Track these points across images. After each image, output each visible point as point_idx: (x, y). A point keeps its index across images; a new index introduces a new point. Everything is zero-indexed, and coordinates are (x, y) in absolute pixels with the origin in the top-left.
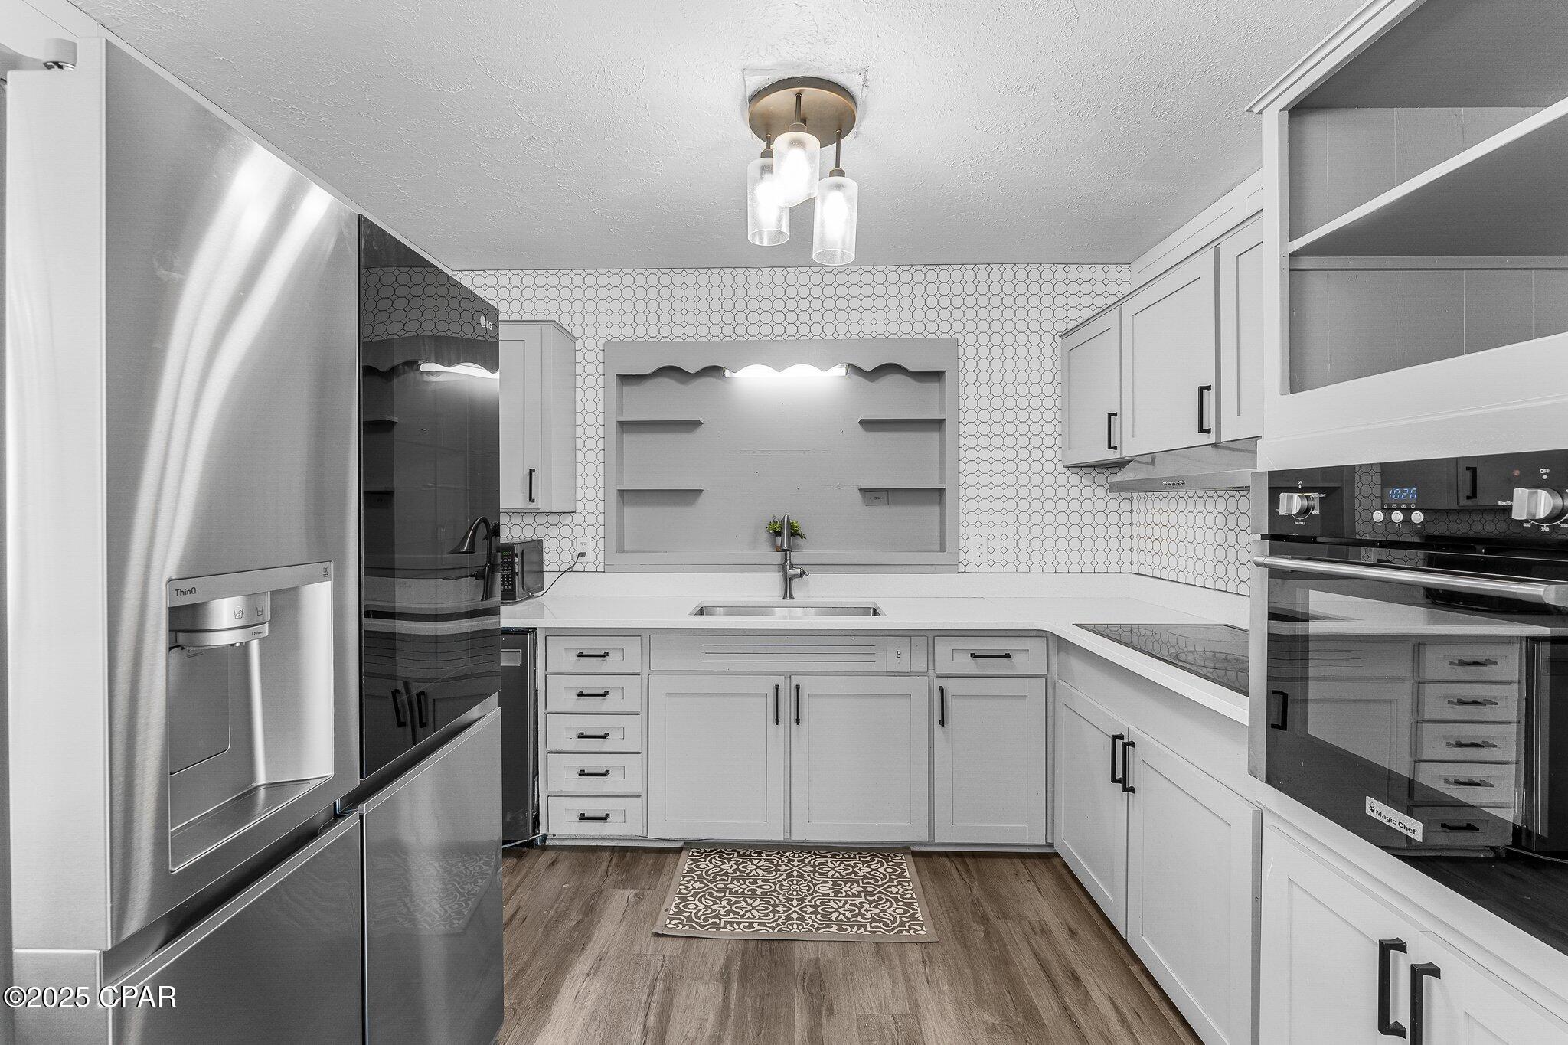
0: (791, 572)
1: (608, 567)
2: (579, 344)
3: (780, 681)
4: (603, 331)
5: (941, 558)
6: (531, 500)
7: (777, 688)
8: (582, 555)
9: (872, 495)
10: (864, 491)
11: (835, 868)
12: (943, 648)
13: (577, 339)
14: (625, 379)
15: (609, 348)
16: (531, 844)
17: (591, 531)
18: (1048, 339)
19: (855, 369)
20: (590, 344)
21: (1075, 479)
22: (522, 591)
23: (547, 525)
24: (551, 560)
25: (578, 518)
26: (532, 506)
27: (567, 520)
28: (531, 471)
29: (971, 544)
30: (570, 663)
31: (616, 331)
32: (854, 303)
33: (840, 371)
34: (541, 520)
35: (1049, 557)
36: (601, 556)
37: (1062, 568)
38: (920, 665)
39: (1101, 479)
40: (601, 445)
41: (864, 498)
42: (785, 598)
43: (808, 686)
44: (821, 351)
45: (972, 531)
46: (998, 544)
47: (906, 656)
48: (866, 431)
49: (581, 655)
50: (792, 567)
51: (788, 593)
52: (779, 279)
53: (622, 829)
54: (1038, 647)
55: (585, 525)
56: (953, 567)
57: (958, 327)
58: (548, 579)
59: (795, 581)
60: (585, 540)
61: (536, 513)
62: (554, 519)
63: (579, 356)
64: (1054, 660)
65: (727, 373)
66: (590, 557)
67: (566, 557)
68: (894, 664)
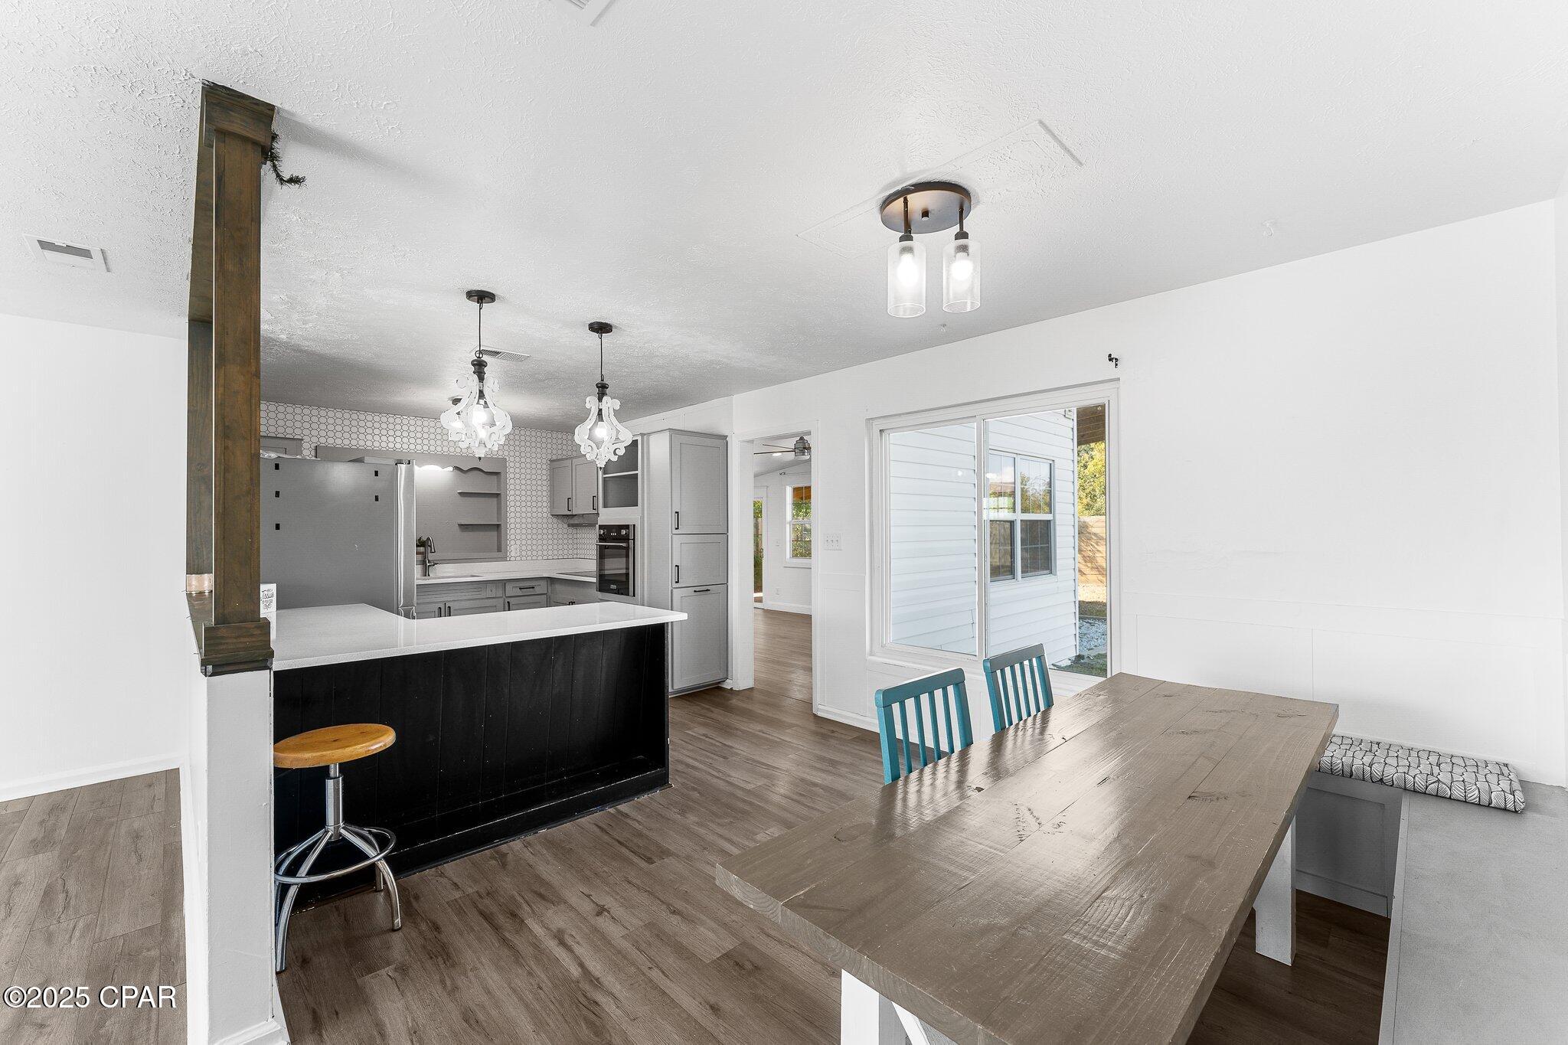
0: (428, 564)
3: (441, 605)
5: (500, 555)
7: (440, 608)
9: (464, 527)
10: (461, 525)
12: (509, 587)
18: (544, 461)
19: (457, 468)
21: (555, 520)
29: (513, 548)
33: (451, 469)
35: (545, 553)
37: (550, 557)
38: (500, 593)
39: (565, 520)
41: (461, 529)
43: (454, 606)
44: (441, 459)
45: (513, 542)
46: (524, 548)
47: (494, 590)
48: (462, 497)
50: (428, 562)
51: (426, 574)
52: (419, 423)
54: (543, 583)
56: (504, 559)
57: (506, 453)
59: (430, 568)
64: (550, 588)
68: (489, 594)
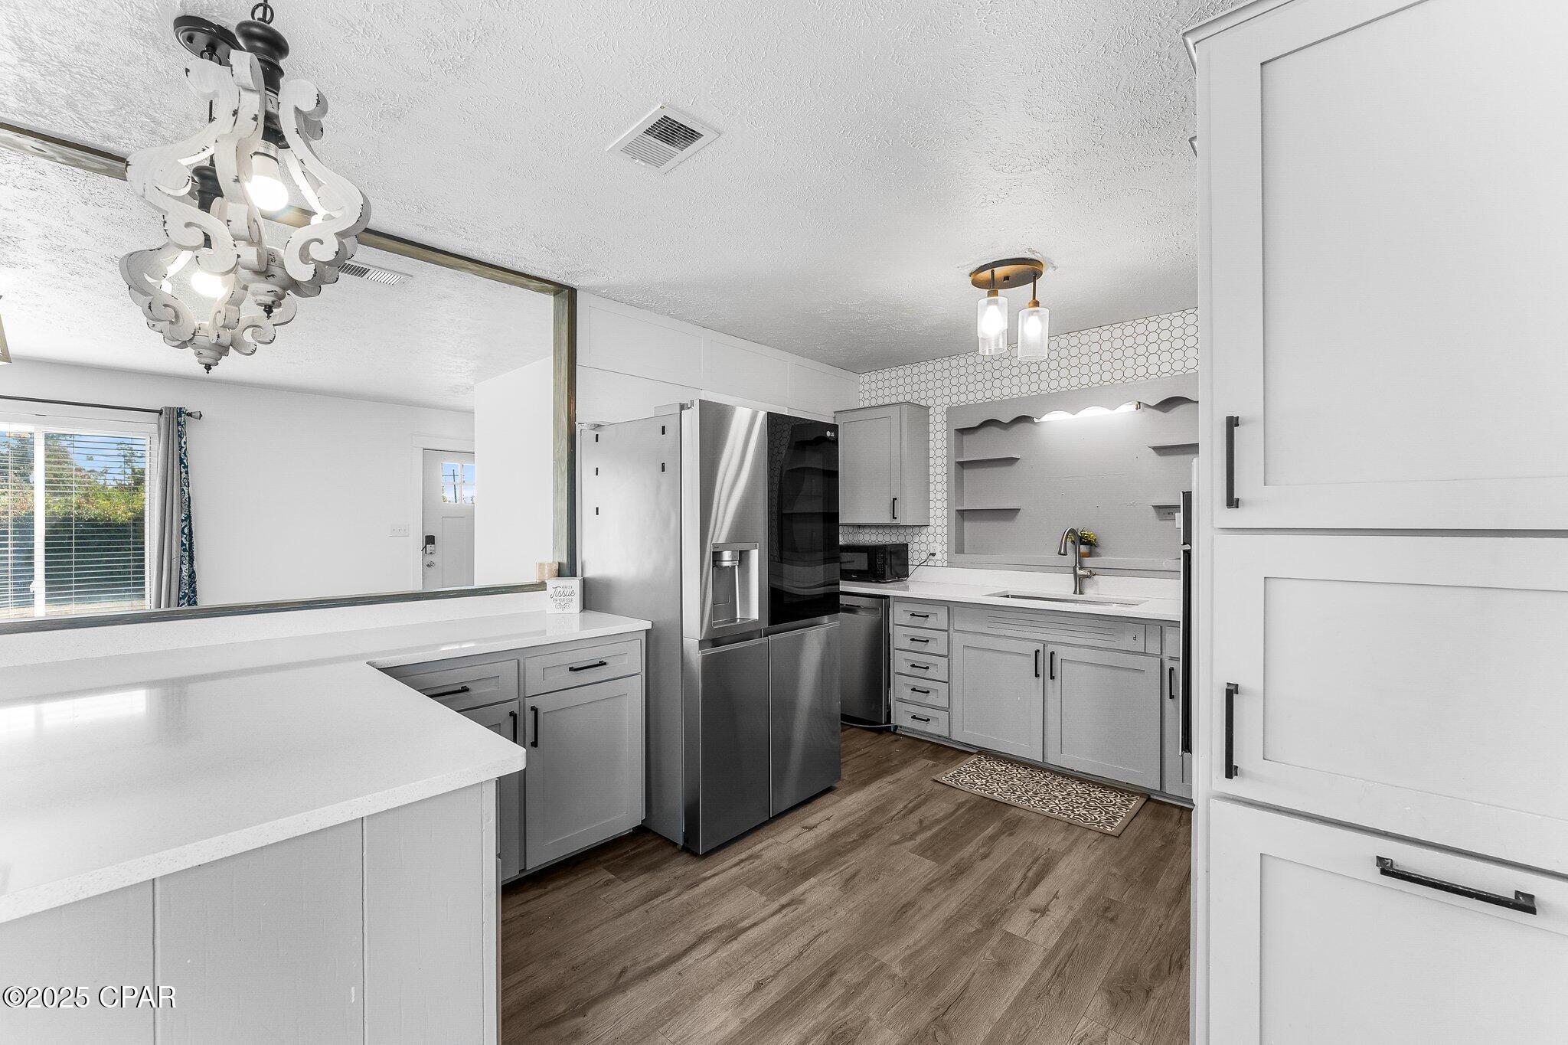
0: (1079, 572)
1: (951, 564)
2: (931, 411)
3: (1040, 647)
4: (947, 400)
6: (895, 518)
7: (1037, 652)
8: (934, 554)
9: (1165, 511)
10: (1156, 507)
11: (1075, 787)
12: (1172, 636)
13: (930, 407)
14: (963, 431)
15: (950, 411)
16: (888, 729)
17: (939, 539)
19: (1143, 405)
20: (939, 409)
22: (889, 574)
23: (912, 534)
24: (914, 556)
25: (931, 530)
26: (895, 521)
27: (924, 531)
28: (895, 499)
30: (906, 618)
31: (955, 399)
32: (1141, 350)
33: (1128, 408)
34: (902, 531)
36: (946, 555)
38: (1153, 647)
40: (945, 479)
41: (1158, 514)
42: (1075, 593)
43: (1061, 653)
44: (1113, 395)
47: (1141, 640)
48: (1159, 455)
49: (913, 615)
50: (1081, 568)
51: (1079, 588)
53: (936, 728)
55: (935, 534)
58: (911, 568)
59: (1086, 580)
60: (935, 544)
61: (898, 527)
62: (916, 530)
63: (931, 419)
65: (1036, 420)
66: (938, 556)
67: (924, 556)
68: (1131, 645)
